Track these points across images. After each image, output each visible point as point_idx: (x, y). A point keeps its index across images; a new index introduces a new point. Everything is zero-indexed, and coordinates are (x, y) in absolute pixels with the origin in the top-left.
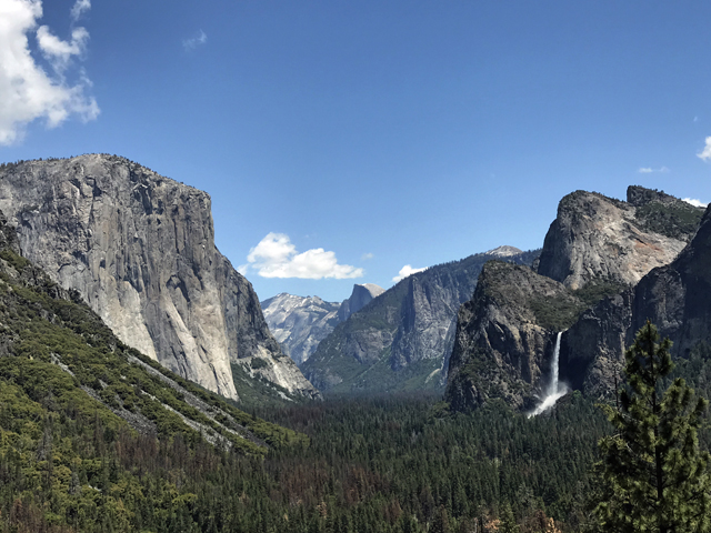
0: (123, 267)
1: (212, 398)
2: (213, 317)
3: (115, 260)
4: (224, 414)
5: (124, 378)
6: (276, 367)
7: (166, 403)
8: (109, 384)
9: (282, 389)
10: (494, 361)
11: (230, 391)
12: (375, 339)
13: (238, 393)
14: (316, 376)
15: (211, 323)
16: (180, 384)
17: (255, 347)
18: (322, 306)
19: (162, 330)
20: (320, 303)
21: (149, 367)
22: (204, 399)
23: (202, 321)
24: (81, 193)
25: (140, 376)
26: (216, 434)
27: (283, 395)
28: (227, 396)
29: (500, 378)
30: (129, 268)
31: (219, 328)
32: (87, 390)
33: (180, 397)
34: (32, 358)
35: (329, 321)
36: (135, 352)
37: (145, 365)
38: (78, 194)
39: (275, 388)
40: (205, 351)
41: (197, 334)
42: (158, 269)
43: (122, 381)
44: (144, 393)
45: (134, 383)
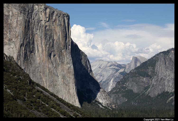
0: (31, 47)
2: (70, 70)
4: (77, 114)
5: (34, 96)
7: (53, 107)
8: (28, 98)
9: (100, 103)
11: (77, 104)
12: (142, 82)
15: (69, 73)
17: (88, 83)
18: (117, 66)
19: (48, 75)
20: (116, 65)
21: (45, 92)
23: (65, 72)
24: (12, 13)
27: (101, 106)
30: (33, 47)
33: (59, 105)
35: (121, 73)
36: (38, 85)
38: (11, 13)
39: (97, 103)
40: (67, 85)
41: (64, 77)
42: (46, 48)
43: (33, 97)
44: (43, 103)
45: (38, 99)
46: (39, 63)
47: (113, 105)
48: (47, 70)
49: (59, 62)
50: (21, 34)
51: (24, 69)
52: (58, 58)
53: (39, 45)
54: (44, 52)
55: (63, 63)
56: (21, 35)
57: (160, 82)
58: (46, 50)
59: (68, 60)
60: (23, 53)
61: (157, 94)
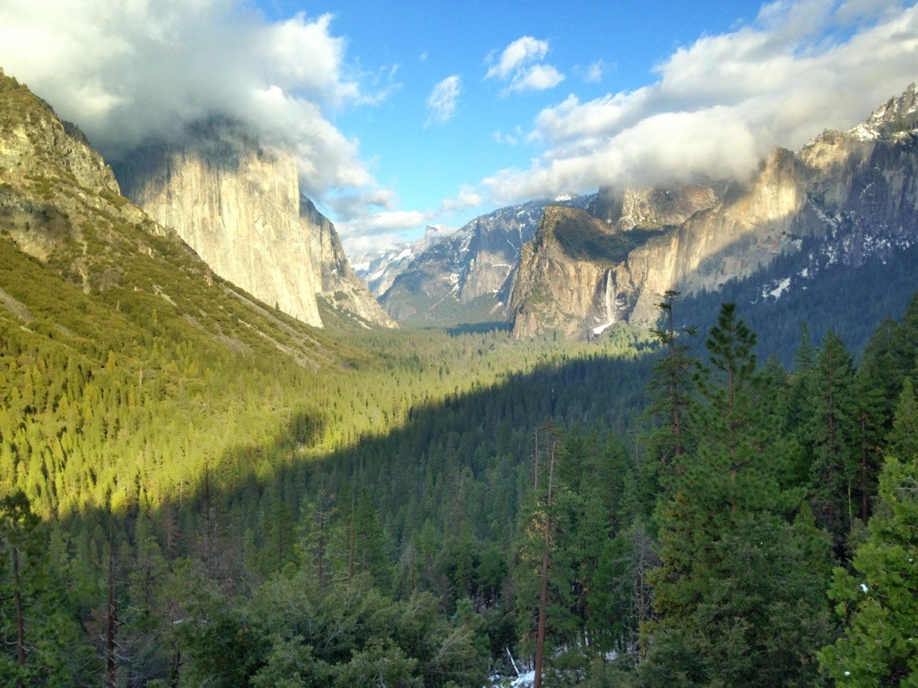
0: (216, 206)
1: (300, 326)
2: (298, 254)
3: (207, 200)
4: (312, 341)
6: (357, 299)
7: (260, 329)
8: (208, 311)
9: (363, 320)
10: (551, 294)
11: (315, 321)
13: (323, 322)
14: (393, 307)
15: (297, 260)
16: (270, 313)
17: (337, 281)
19: (253, 265)
21: (243, 298)
22: (293, 326)
23: (289, 257)
25: (235, 304)
26: (306, 358)
27: (363, 324)
28: (313, 325)
29: (558, 308)
30: (220, 207)
31: (305, 264)
32: (188, 318)
33: (272, 325)
34: (136, 289)
36: (229, 285)
37: (240, 296)
39: (356, 318)
40: (292, 285)
41: (285, 269)
42: (246, 209)
43: (220, 310)
44: (240, 321)
45: (230, 312)
46: (234, 242)
47: (388, 322)
48: (252, 254)
49: (275, 238)
50: (194, 181)
51: (204, 252)
52: (272, 230)
53: (231, 205)
54: (244, 217)
55: (283, 239)
56: (194, 183)
57: (478, 275)
58: (247, 214)
59: (295, 235)
60: (200, 219)
61: (472, 296)
